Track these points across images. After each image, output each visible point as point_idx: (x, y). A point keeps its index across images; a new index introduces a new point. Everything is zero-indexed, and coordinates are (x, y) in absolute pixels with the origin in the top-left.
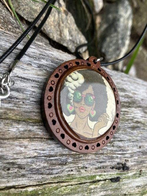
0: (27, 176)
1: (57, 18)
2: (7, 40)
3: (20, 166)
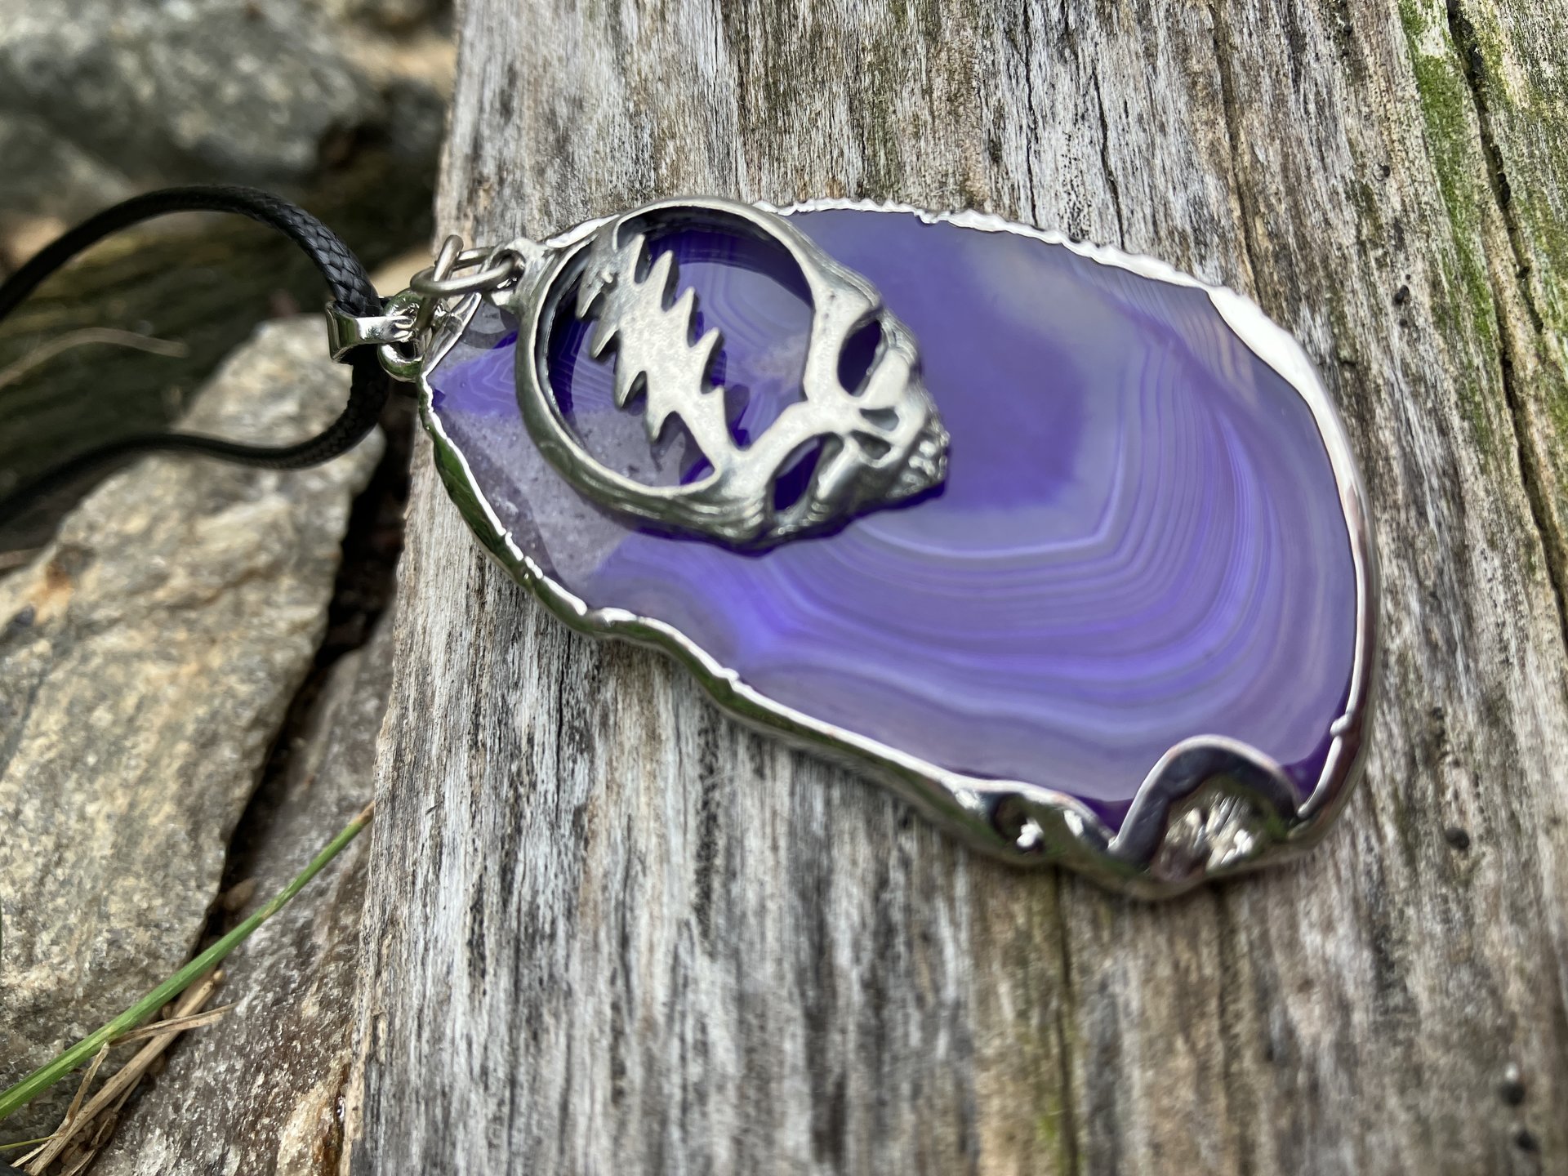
0: (1490, 682)
1: (133, 633)
2: (426, 1035)
3: (1418, 753)
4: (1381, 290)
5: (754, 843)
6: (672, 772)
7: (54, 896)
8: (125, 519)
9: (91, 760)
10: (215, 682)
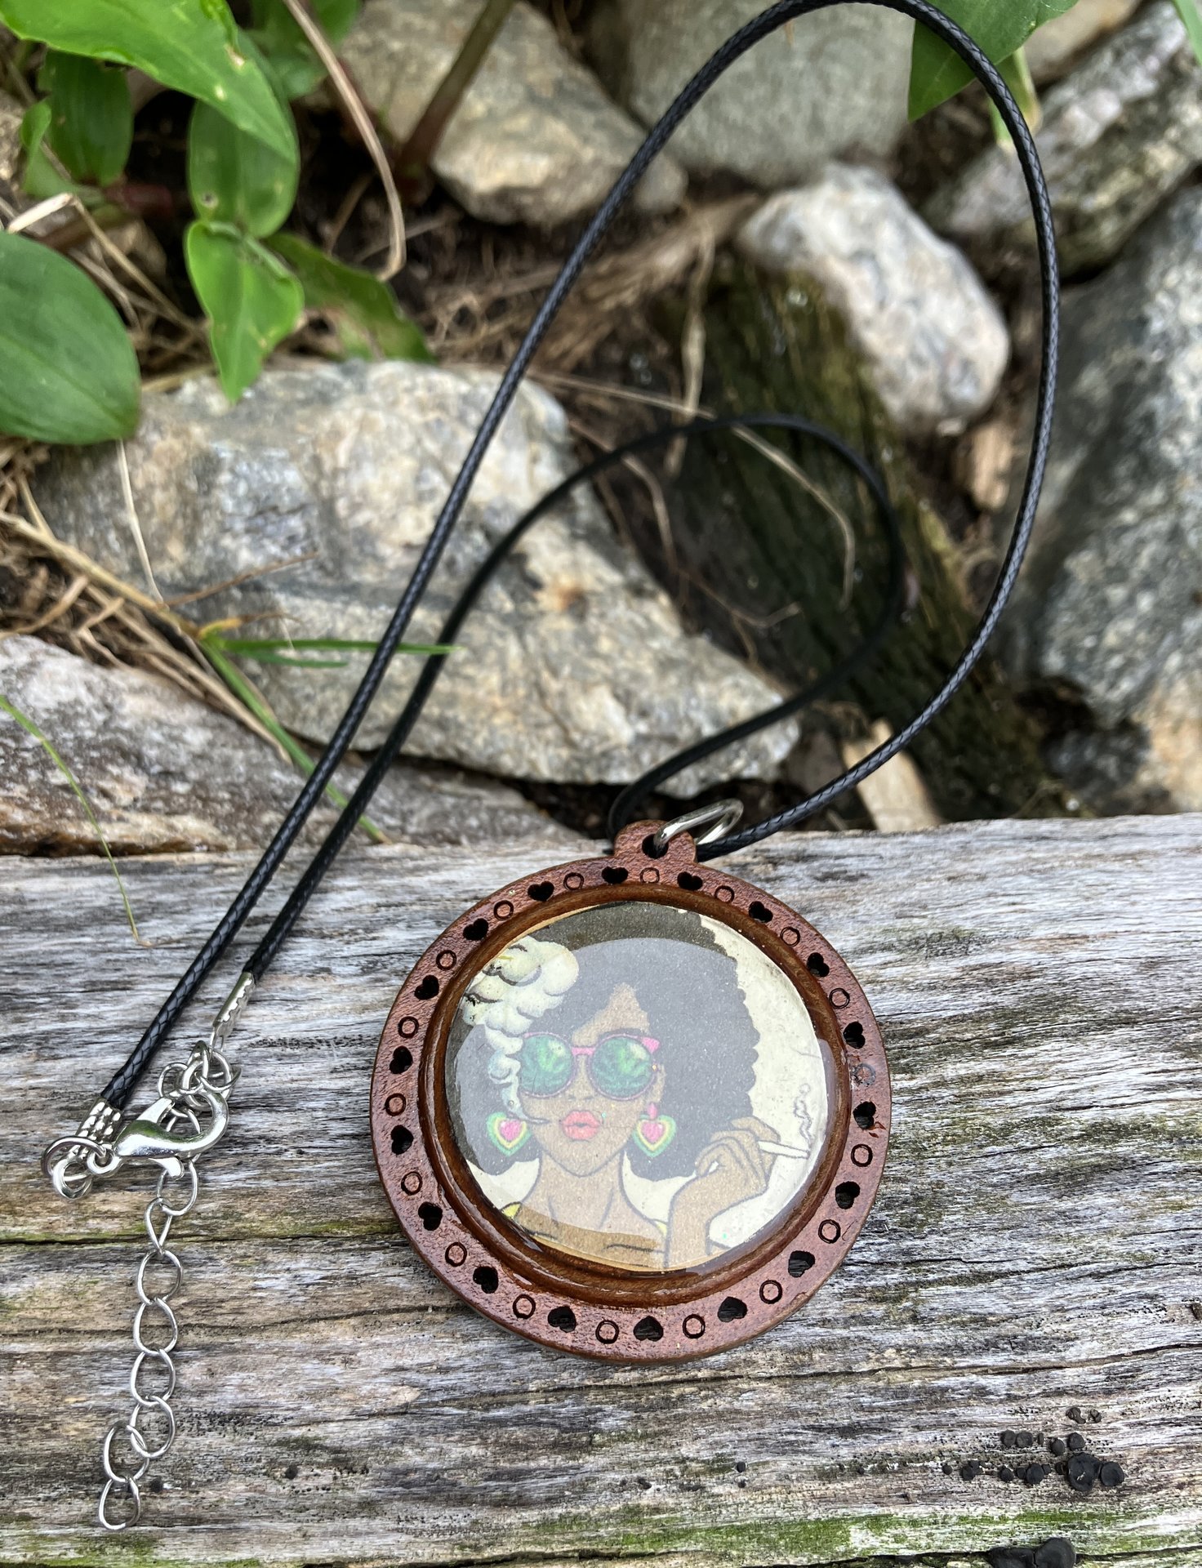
0: (386, 1508)
1: (519, 662)
3: (342, 1455)
4: (649, 1472)
5: (297, 1069)
6: (342, 1021)
8: (610, 636)
10: (482, 722)
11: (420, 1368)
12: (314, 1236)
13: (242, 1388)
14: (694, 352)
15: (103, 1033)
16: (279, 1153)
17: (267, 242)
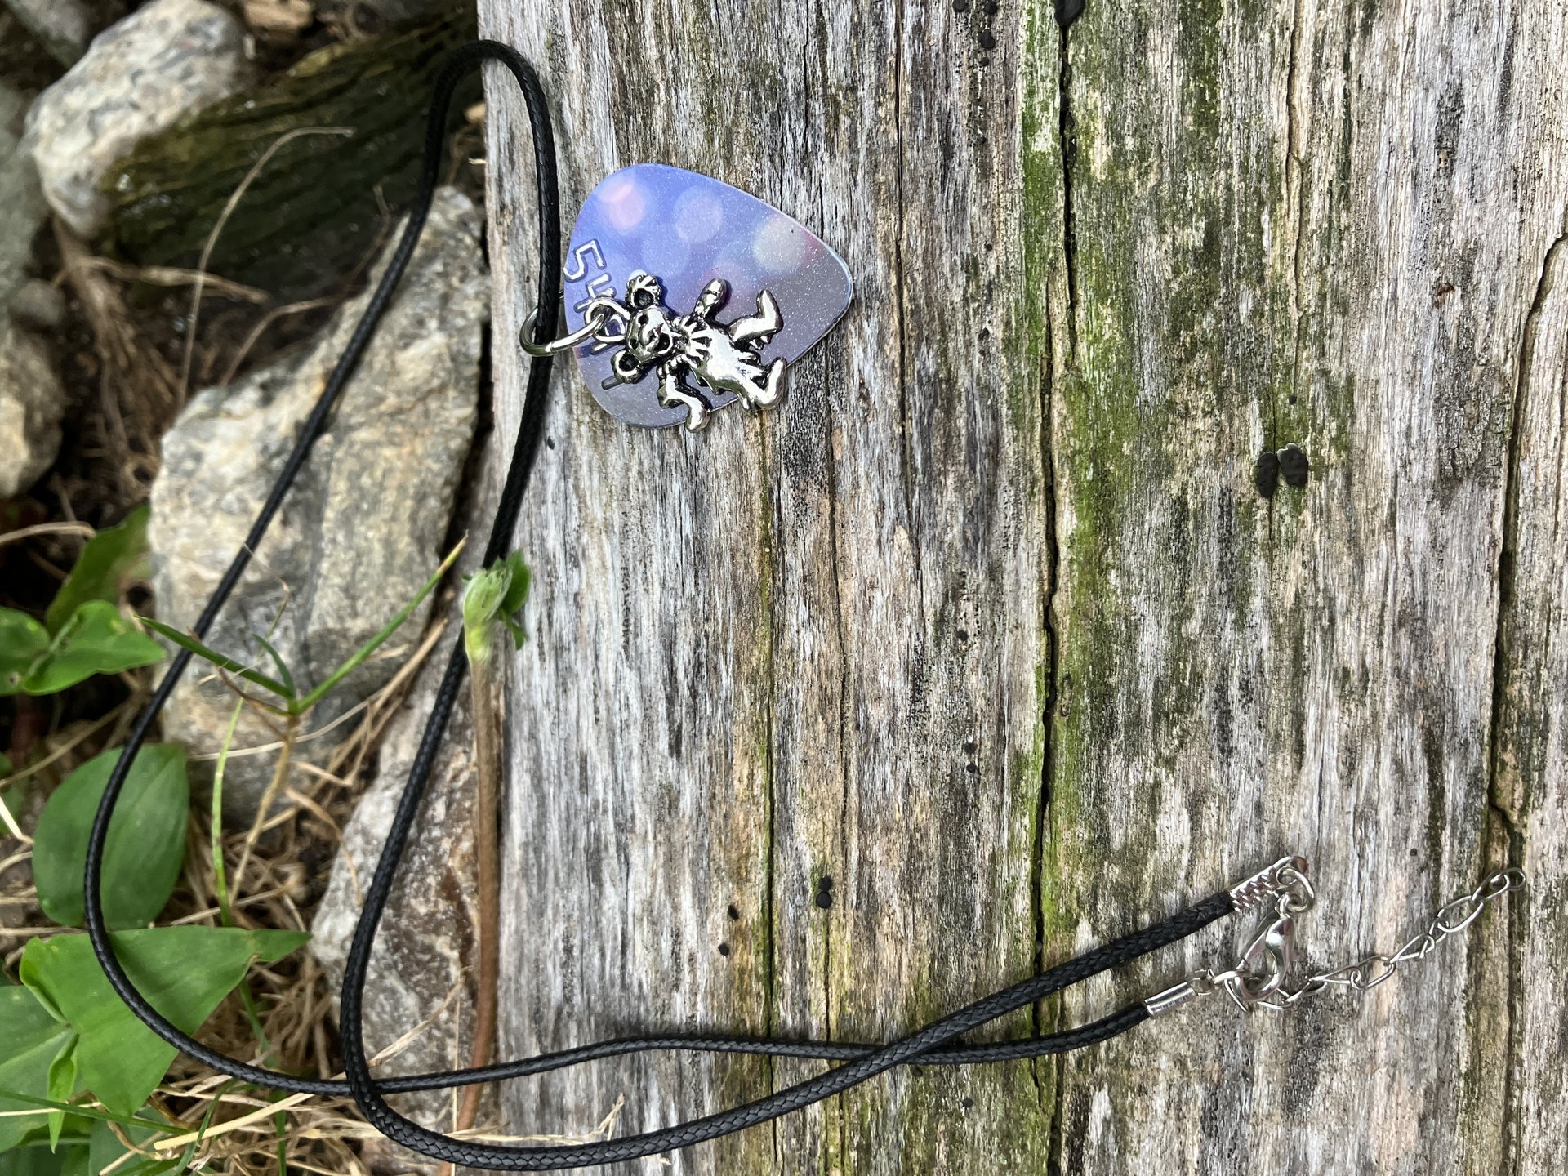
0: (995, 558)
3: (949, 594)
4: (974, 330)
5: (645, 621)
6: (612, 584)
7: (361, 581)
9: (365, 506)
10: (420, 463)
11: (879, 525)
12: (772, 610)
13: (891, 674)
14: (169, 276)
15: (616, 779)
16: (707, 637)
17: (53, 634)
